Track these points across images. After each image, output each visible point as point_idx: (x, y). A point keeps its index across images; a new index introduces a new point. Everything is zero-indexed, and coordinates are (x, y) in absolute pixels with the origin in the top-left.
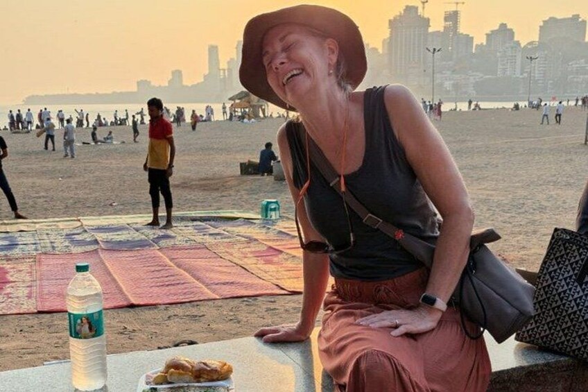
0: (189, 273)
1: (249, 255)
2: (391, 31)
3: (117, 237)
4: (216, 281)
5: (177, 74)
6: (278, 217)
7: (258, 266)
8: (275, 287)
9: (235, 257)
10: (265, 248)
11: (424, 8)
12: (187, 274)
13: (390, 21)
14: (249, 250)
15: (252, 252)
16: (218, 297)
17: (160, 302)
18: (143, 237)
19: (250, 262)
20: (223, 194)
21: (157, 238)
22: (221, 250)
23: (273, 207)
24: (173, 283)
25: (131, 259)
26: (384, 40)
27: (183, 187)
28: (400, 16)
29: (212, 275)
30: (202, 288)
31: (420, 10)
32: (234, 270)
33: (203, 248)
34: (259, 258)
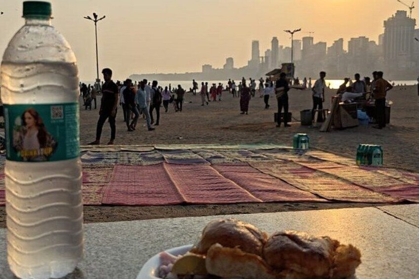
0: (235, 182)
1: (286, 172)
2: (385, 29)
3: (179, 156)
4: (260, 189)
5: (230, 61)
6: (307, 148)
7: (295, 179)
8: (314, 196)
9: (274, 173)
10: (300, 167)
11: (411, 12)
12: (233, 182)
13: (385, 22)
14: (286, 168)
15: (288, 170)
16: (261, 201)
17: (210, 202)
18: (200, 157)
19: (288, 177)
20: (261, 134)
21: (211, 158)
22: (261, 167)
23: (303, 139)
24: (221, 188)
25: (188, 171)
26: (380, 36)
27: (231, 129)
28: (393, 18)
29: (255, 184)
30: (246, 193)
31: (408, 14)
32: (274, 182)
33: (246, 165)
34: (296, 174)
